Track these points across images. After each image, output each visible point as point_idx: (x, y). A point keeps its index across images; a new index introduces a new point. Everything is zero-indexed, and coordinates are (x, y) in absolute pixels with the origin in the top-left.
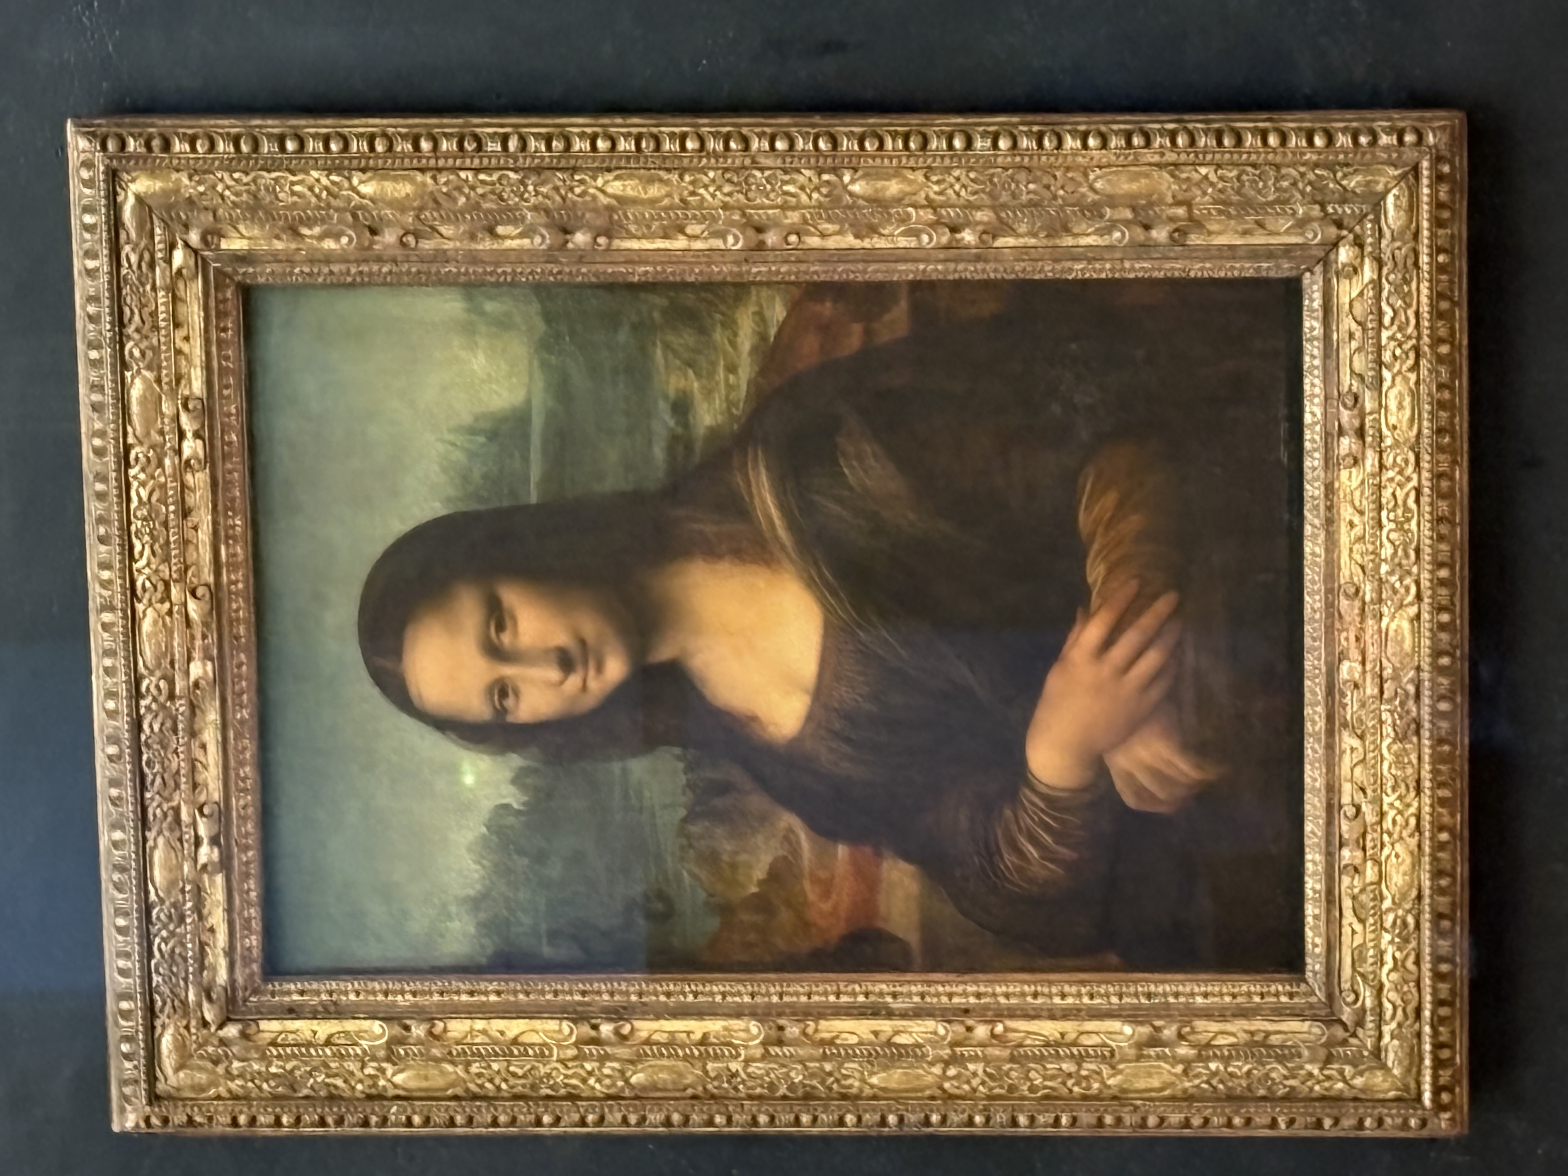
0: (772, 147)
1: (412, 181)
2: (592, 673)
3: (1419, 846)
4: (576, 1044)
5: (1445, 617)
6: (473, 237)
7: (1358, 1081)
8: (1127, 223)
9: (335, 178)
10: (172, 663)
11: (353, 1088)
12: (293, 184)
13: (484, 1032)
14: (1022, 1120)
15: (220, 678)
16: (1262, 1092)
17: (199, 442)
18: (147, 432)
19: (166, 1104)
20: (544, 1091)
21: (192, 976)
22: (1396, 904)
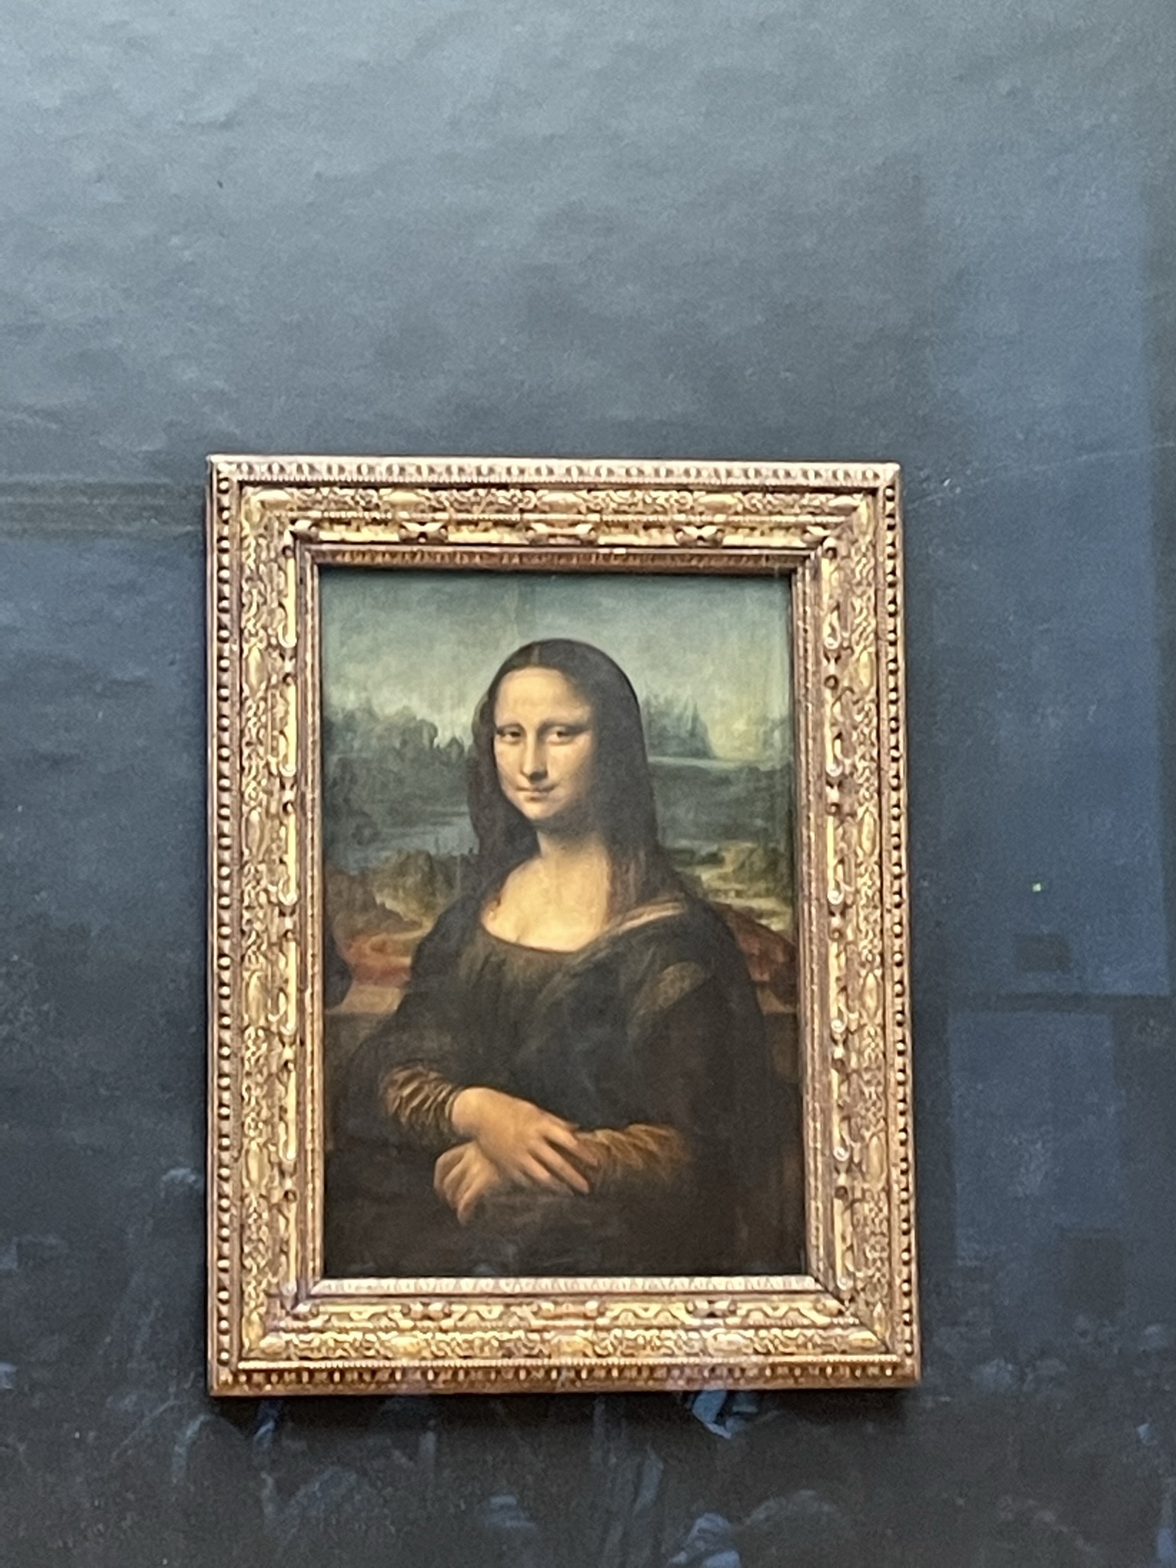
0: (896, 924)
1: (871, 686)
2: (529, 794)
3: (424, 1359)
4: (280, 775)
5: (584, 1375)
6: (833, 725)
7: (255, 1317)
8: (851, 1159)
9: (872, 636)
10: (544, 512)
11: (248, 621)
13: (287, 712)
14: (225, 1082)
15: (533, 543)
16: (247, 1249)
17: (694, 539)
18: (701, 504)
19: (238, 492)
20: (246, 751)
21: (326, 515)
22: (382, 1343)
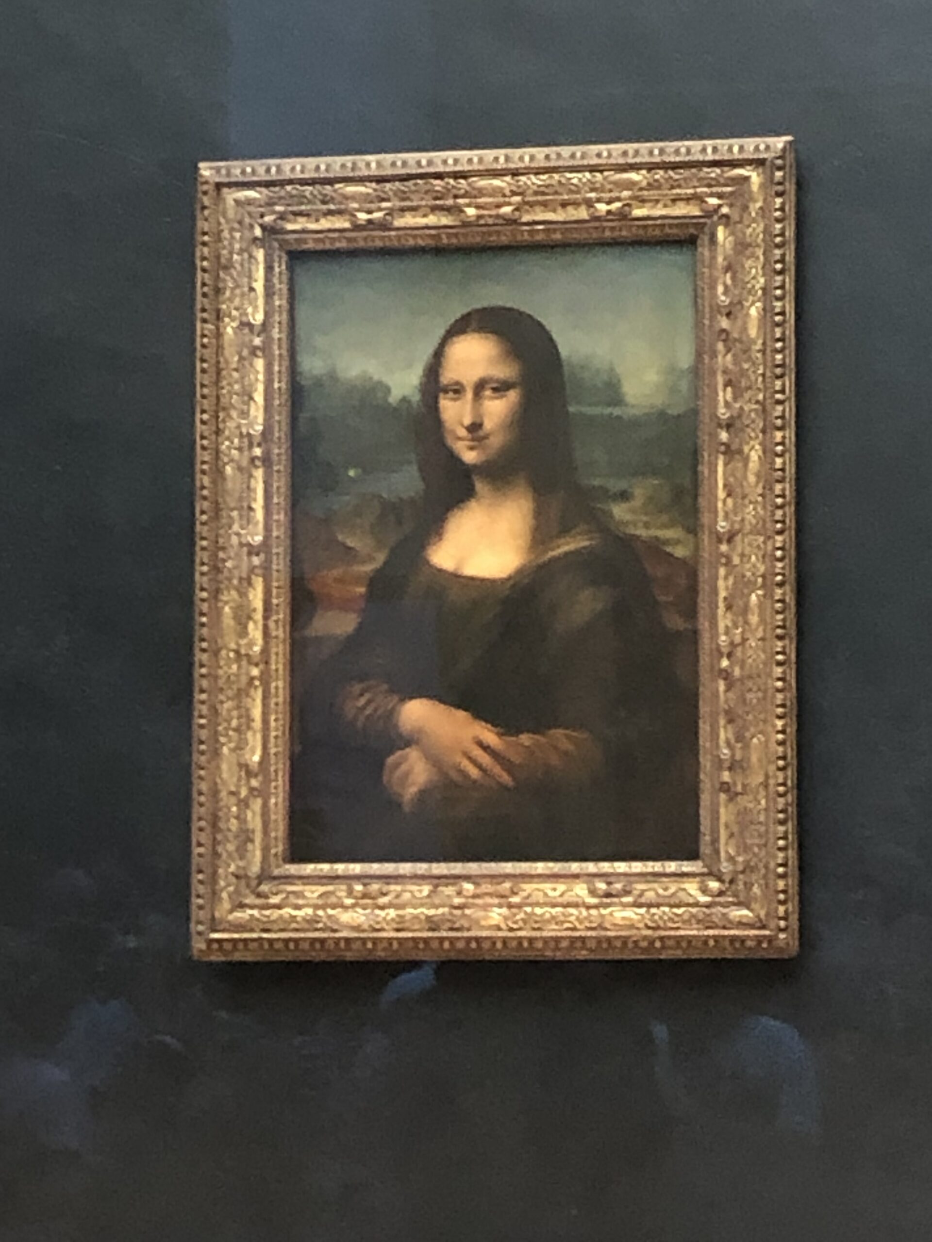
0: (778, 549)
1: (758, 337)
2: (468, 443)
3: (364, 931)
4: (249, 435)
5: (499, 945)
6: (725, 372)
7: (225, 894)
8: (733, 756)
9: (760, 292)
10: (475, 197)
11: (223, 303)
12: (756, 268)
13: (257, 380)
14: (204, 696)
15: (465, 224)
16: (219, 837)
17: (604, 213)
18: (611, 183)
19: (215, 194)
20: (221, 415)
21: (290, 209)
22: (330, 917)
